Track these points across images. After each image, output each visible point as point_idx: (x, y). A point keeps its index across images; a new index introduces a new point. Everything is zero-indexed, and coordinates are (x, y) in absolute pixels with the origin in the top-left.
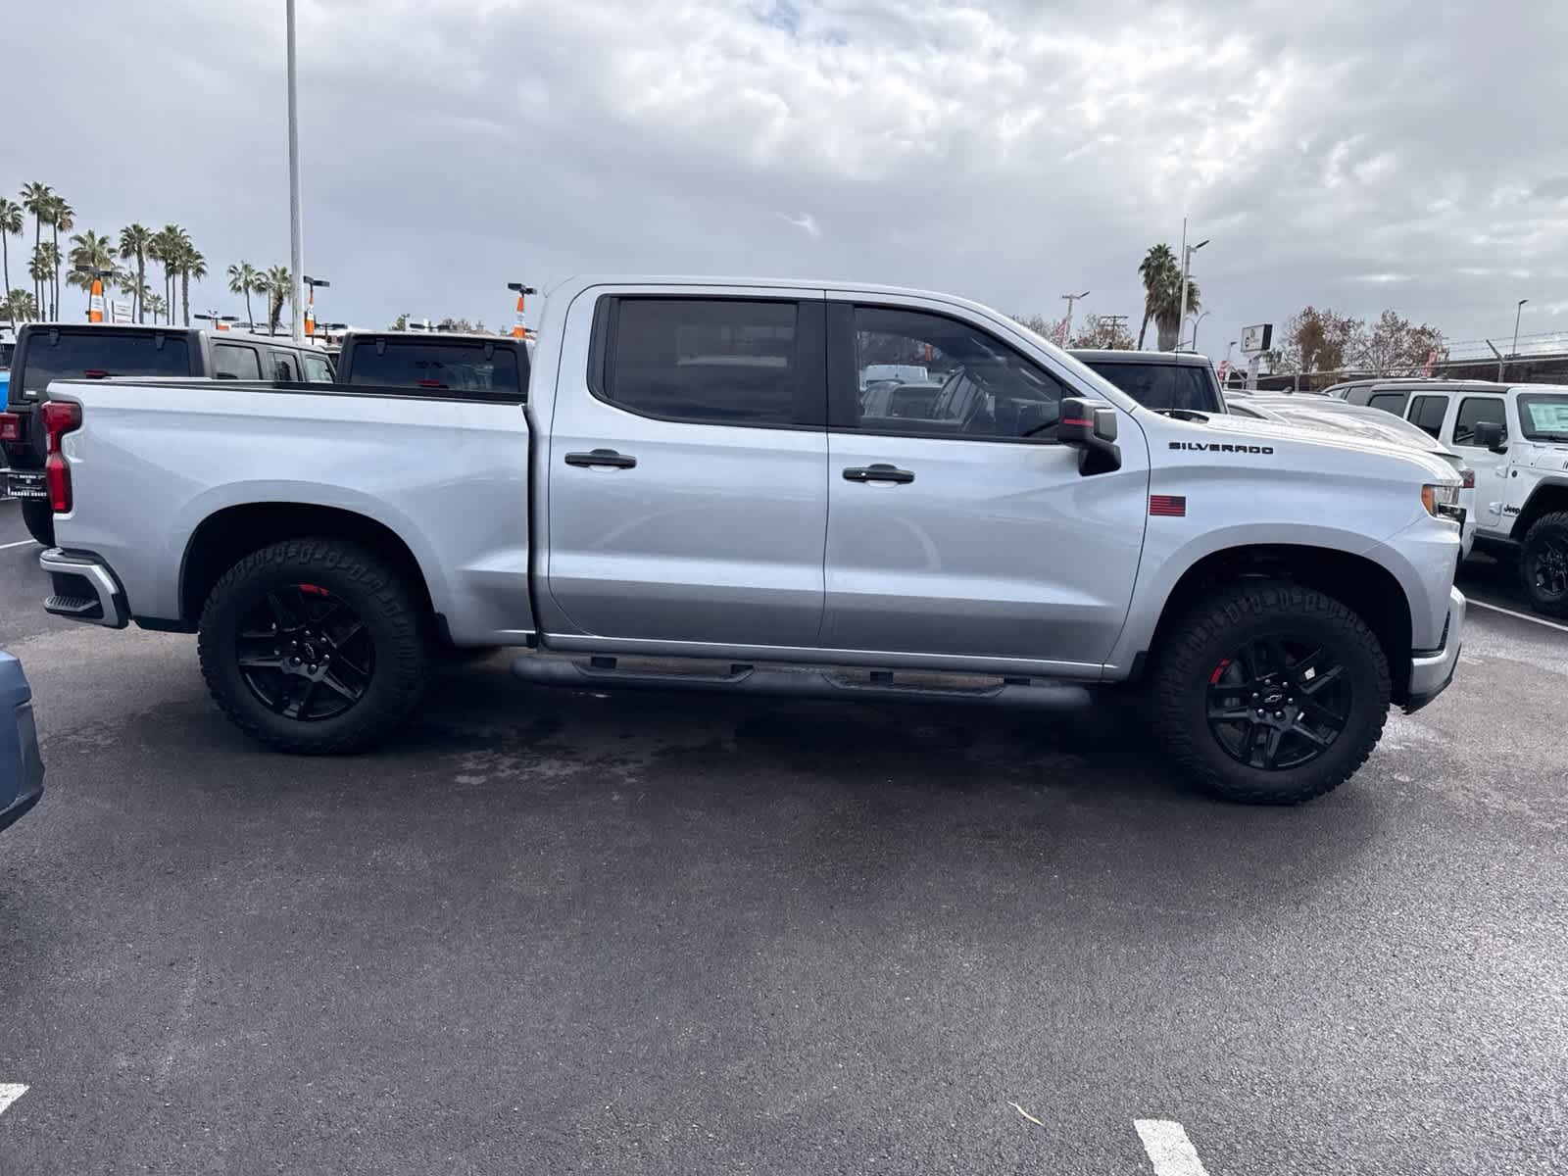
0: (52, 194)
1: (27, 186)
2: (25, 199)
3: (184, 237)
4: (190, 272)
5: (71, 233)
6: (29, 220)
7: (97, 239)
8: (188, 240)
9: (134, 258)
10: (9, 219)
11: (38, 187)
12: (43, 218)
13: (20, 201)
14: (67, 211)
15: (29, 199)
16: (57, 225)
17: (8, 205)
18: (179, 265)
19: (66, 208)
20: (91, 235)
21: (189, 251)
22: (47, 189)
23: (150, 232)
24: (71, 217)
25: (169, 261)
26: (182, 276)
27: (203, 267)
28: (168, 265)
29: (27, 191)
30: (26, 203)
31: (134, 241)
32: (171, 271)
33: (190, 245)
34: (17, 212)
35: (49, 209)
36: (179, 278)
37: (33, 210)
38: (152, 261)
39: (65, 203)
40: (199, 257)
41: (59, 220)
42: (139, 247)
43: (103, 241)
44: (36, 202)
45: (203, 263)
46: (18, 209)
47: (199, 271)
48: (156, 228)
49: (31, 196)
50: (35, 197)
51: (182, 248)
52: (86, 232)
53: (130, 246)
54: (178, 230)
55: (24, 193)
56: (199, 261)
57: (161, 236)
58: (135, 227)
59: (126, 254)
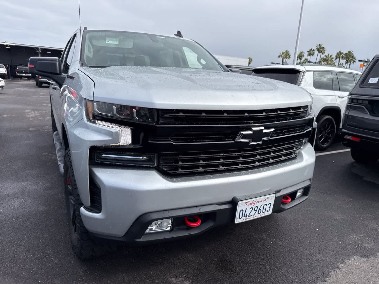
0: (322, 46)
1: (317, 45)
2: (316, 48)
3: (352, 53)
4: (352, 62)
5: (324, 55)
6: (316, 52)
7: (330, 56)
8: (353, 54)
9: (338, 59)
10: (312, 53)
11: (320, 45)
12: (319, 52)
13: (315, 48)
14: (324, 50)
15: (317, 48)
16: (322, 53)
17: (312, 49)
18: (349, 61)
19: (324, 49)
20: (329, 55)
21: (353, 57)
22: (321, 45)
23: (343, 53)
24: (325, 51)
25: (347, 60)
26: (349, 63)
27: (355, 61)
28: (346, 61)
29: (317, 46)
30: (316, 49)
31: (339, 55)
32: (347, 62)
33: (353, 55)
34: (314, 51)
35: (321, 49)
36: (349, 64)
37: (318, 50)
38: (342, 60)
39: (324, 48)
40: (355, 58)
41: (322, 52)
42: (340, 57)
43: (331, 56)
44: (319, 48)
45: (356, 60)
46: (314, 50)
47: (354, 61)
48: (345, 52)
49: (317, 47)
50: (318, 47)
51: (351, 56)
52: (328, 54)
53: (338, 57)
54: (351, 52)
55: (316, 47)
56: (354, 59)
57: (346, 54)
58: (340, 52)
59: (336, 59)
